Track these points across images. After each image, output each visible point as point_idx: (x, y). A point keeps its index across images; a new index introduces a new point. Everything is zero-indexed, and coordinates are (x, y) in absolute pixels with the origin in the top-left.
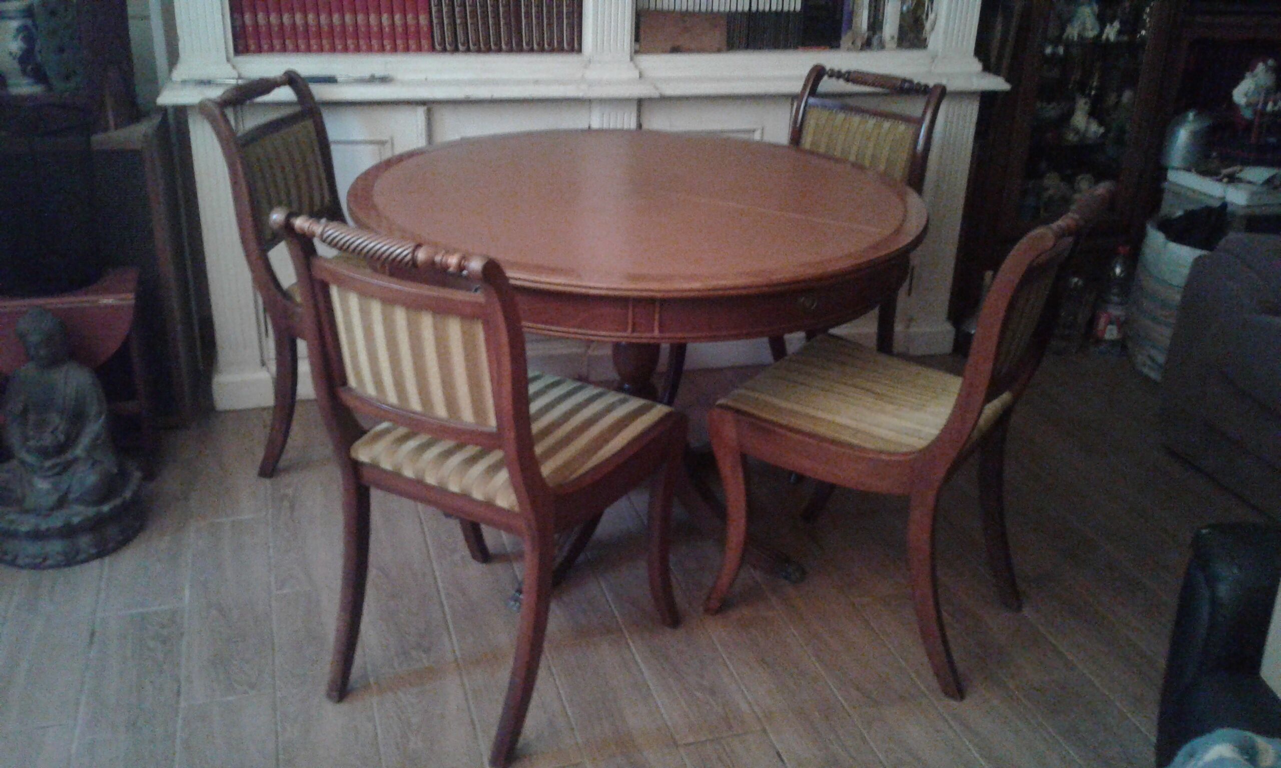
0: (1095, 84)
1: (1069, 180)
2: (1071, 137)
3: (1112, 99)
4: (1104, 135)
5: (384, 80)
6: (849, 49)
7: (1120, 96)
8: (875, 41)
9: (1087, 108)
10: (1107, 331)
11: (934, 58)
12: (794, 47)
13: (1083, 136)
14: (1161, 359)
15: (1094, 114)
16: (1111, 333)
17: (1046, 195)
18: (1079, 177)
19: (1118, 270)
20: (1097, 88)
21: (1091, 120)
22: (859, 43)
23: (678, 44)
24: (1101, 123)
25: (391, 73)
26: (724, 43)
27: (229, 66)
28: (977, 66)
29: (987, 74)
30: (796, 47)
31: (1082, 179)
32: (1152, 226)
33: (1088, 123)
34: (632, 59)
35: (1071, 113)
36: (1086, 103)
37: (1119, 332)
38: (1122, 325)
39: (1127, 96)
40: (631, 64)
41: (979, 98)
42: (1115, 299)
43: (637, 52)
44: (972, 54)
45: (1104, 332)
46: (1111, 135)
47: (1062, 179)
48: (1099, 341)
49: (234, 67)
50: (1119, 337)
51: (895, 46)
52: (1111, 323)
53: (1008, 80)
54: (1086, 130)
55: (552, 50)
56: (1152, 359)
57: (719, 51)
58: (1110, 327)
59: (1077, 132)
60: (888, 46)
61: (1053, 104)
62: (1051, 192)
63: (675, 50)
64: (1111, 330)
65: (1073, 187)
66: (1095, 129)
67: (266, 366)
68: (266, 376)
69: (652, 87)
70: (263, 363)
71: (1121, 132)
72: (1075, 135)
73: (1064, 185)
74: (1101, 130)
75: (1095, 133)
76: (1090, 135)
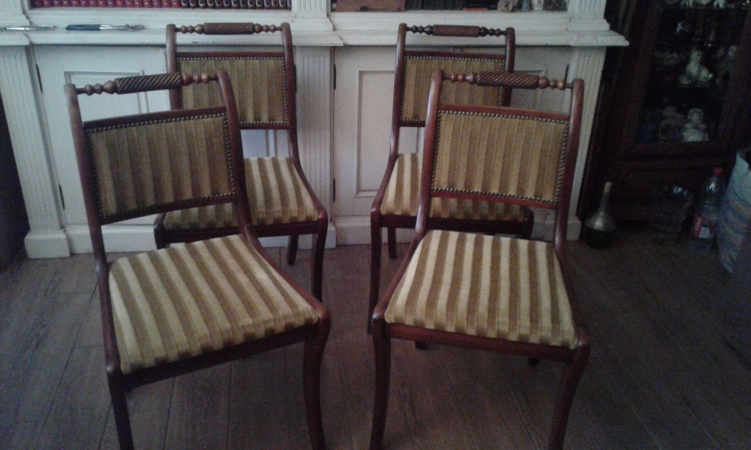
0: (711, 38)
1: (684, 112)
2: (685, 81)
3: (721, 52)
4: (713, 80)
5: (135, 28)
6: (503, 11)
7: (727, 50)
8: (525, 5)
9: (699, 58)
10: (702, 232)
11: (571, 19)
12: (460, 8)
13: (695, 80)
16: (704, 233)
17: (663, 124)
18: (692, 111)
19: (713, 186)
20: (713, 42)
21: (702, 68)
22: (511, 7)
23: (366, 5)
24: (710, 71)
25: (143, 23)
26: (403, 5)
27: (24, 17)
28: (606, 26)
29: (612, 32)
30: (462, 9)
31: (694, 112)
32: (741, 157)
33: (700, 71)
34: (328, 16)
35: (685, 62)
36: (698, 55)
37: (711, 233)
38: (713, 227)
39: (733, 48)
40: (328, 20)
41: (605, 51)
43: (333, 10)
44: (603, 16)
45: (699, 230)
46: (719, 80)
47: (679, 111)
49: (27, 17)
50: (710, 237)
51: (541, 8)
52: (705, 226)
53: (627, 39)
54: (697, 77)
55: (270, 8)
57: (399, 10)
58: (703, 229)
59: (690, 77)
60: (536, 8)
61: (674, 55)
63: (364, 9)
65: (686, 118)
66: (705, 74)
67: (63, 229)
68: (62, 236)
69: (338, 38)
70: (62, 227)
71: (726, 77)
72: (688, 79)
73: (679, 116)
74: (711, 76)
75: (705, 78)
76: (701, 79)
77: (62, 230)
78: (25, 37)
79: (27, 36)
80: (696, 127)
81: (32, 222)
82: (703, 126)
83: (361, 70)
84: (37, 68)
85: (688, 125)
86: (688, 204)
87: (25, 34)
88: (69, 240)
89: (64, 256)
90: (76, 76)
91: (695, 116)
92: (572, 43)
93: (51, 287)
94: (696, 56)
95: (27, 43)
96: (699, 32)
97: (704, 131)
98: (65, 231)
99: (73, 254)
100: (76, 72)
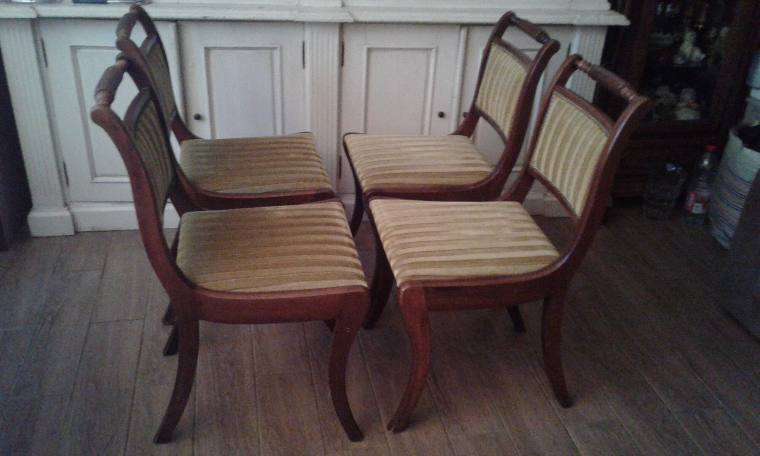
0: (702, 20)
1: (677, 91)
2: (679, 61)
3: (713, 33)
4: (705, 60)
7: (719, 30)
9: (693, 39)
13: (688, 60)
14: (731, 233)
15: (699, 43)
16: (697, 209)
17: (657, 103)
18: (684, 90)
19: (706, 162)
20: (704, 23)
21: (696, 48)
24: (703, 51)
29: (612, 12)
31: (686, 92)
32: (735, 134)
33: (693, 50)
36: (692, 36)
37: (704, 208)
38: (706, 203)
39: (725, 30)
41: (606, 30)
42: (703, 184)
45: (692, 207)
46: (711, 60)
47: (671, 91)
48: (688, 213)
50: (702, 212)
52: (698, 202)
53: (629, 17)
54: (691, 56)
56: (725, 234)
58: (696, 204)
59: (684, 56)
61: (668, 35)
62: (661, 101)
64: (698, 206)
65: (679, 97)
66: (698, 55)
67: (68, 206)
68: (67, 214)
69: (348, 14)
70: (66, 205)
71: (718, 58)
72: (682, 59)
73: (672, 95)
74: (703, 56)
75: (698, 58)
76: (694, 59)
77: (66, 208)
78: (32, 10)
79: (34, 9)
80: (688, 106)
81: (36, 199)
82: (696, 105)
83: (369, 46)
84: (43, 43)
85: (681, 104)
86: (682, 181)
87: (31, 7)
88: (73, 217)
89: (69, 234)
90: (82, 50)
91: (688, 95)
92: (575, 22)
93: (59, 264)
94: (689, 37)
95: (34, 16)
96: (689, 13)
97: (696, 110)
98: (69, 209)
99: (76, 232)
100: (82, 46)
